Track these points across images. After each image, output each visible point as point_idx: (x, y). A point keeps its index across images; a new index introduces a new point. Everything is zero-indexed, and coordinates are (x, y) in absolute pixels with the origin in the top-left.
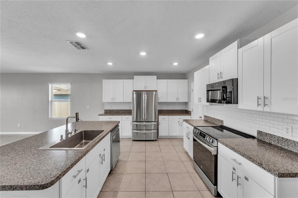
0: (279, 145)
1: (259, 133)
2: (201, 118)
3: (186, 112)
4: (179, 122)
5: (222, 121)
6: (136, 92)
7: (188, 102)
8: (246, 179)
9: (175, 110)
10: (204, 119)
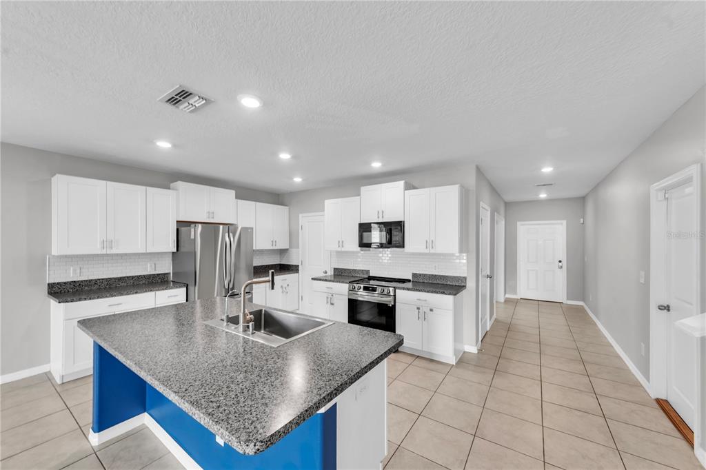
0: (430, 282)
1: (414, 275)
2: (326, 273)
3: (280, 268)
4: (282, 287)
5: (368, 272)
6: (204, 225)
7: (287, 250)
8: (431, 310)
9: (262, 266)
10: (333, 273)
